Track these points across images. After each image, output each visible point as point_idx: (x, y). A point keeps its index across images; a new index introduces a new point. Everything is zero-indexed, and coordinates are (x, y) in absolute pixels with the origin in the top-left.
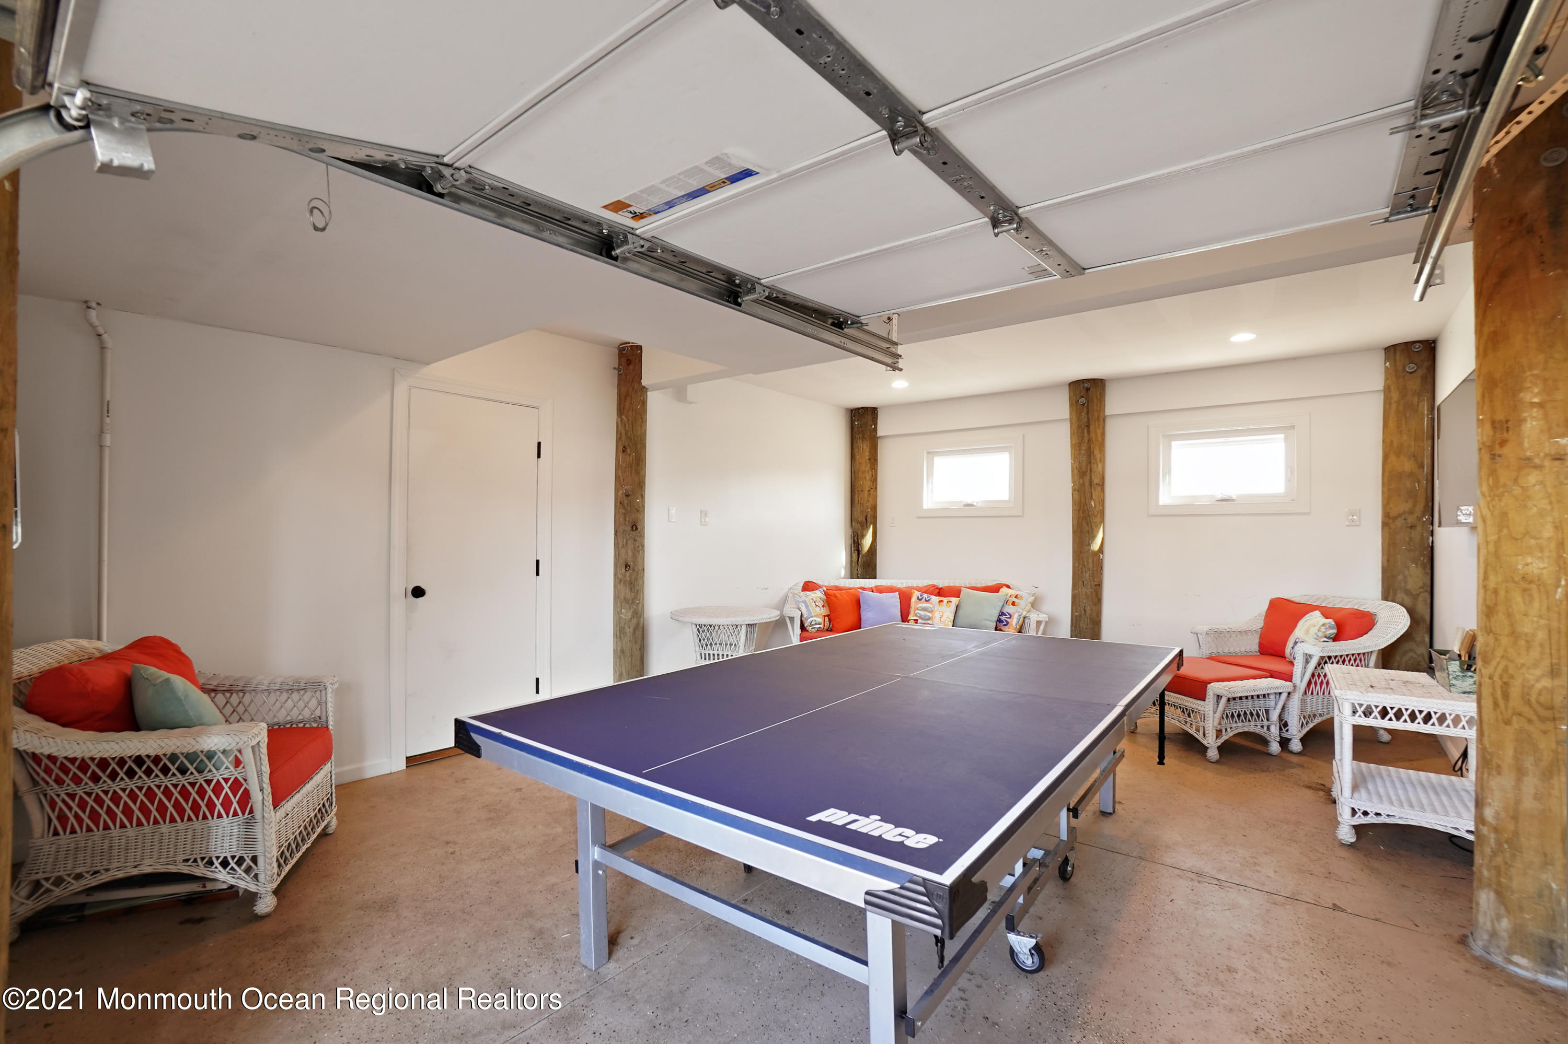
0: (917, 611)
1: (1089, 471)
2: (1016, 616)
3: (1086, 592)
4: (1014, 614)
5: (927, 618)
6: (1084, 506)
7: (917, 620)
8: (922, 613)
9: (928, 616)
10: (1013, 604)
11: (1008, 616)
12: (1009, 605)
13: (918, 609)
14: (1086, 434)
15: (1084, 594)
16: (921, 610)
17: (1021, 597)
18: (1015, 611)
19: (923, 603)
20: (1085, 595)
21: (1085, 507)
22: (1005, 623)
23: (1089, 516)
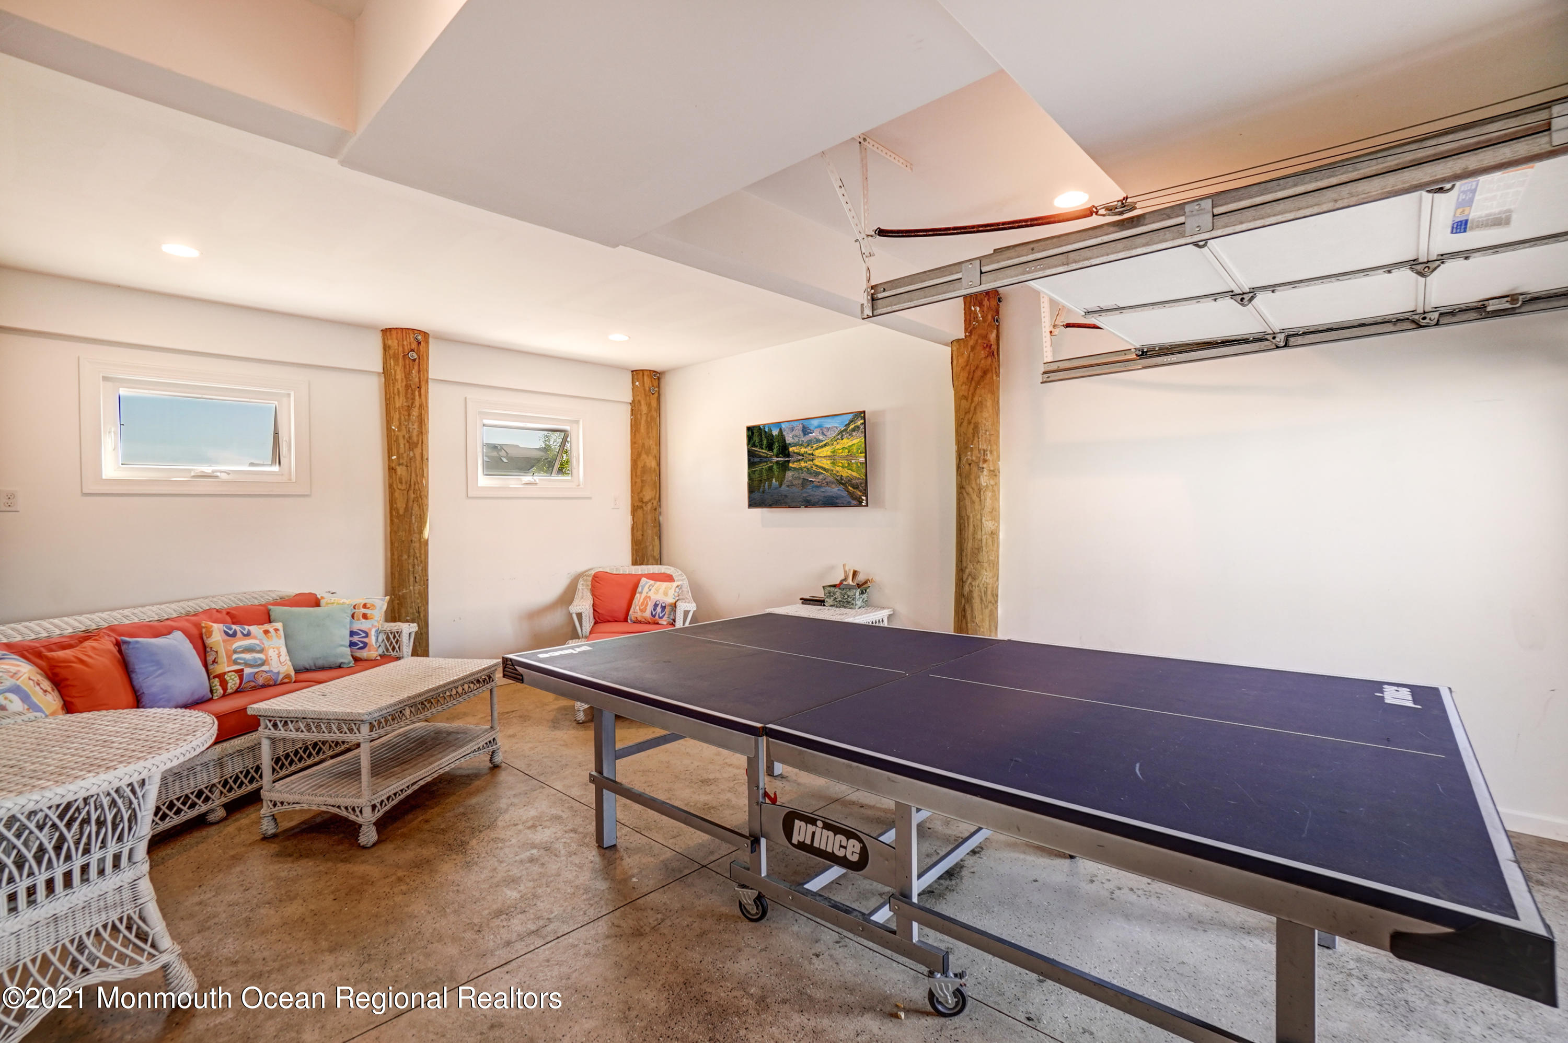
0: (235, 656)
1: (420, 442)
2: (373, 633)
3: (419, 590)
4: (370, 630)
5: (259, 662)
6: (415, 485)
7: (242, 670)
8: (248, 656)
9: (260, 659)
10: (365, 616)
11: (364, 635)
12: (359, 619)
13: (235, 652)
14: (417, 397)
15: (417, 592)
16: (242, 652)
17: (373, 605)
18: (370, 626)
19: (240, 639)
20: (419, 593)
21: (417, 486)
22: (361, 645)
23: (421, 497)
